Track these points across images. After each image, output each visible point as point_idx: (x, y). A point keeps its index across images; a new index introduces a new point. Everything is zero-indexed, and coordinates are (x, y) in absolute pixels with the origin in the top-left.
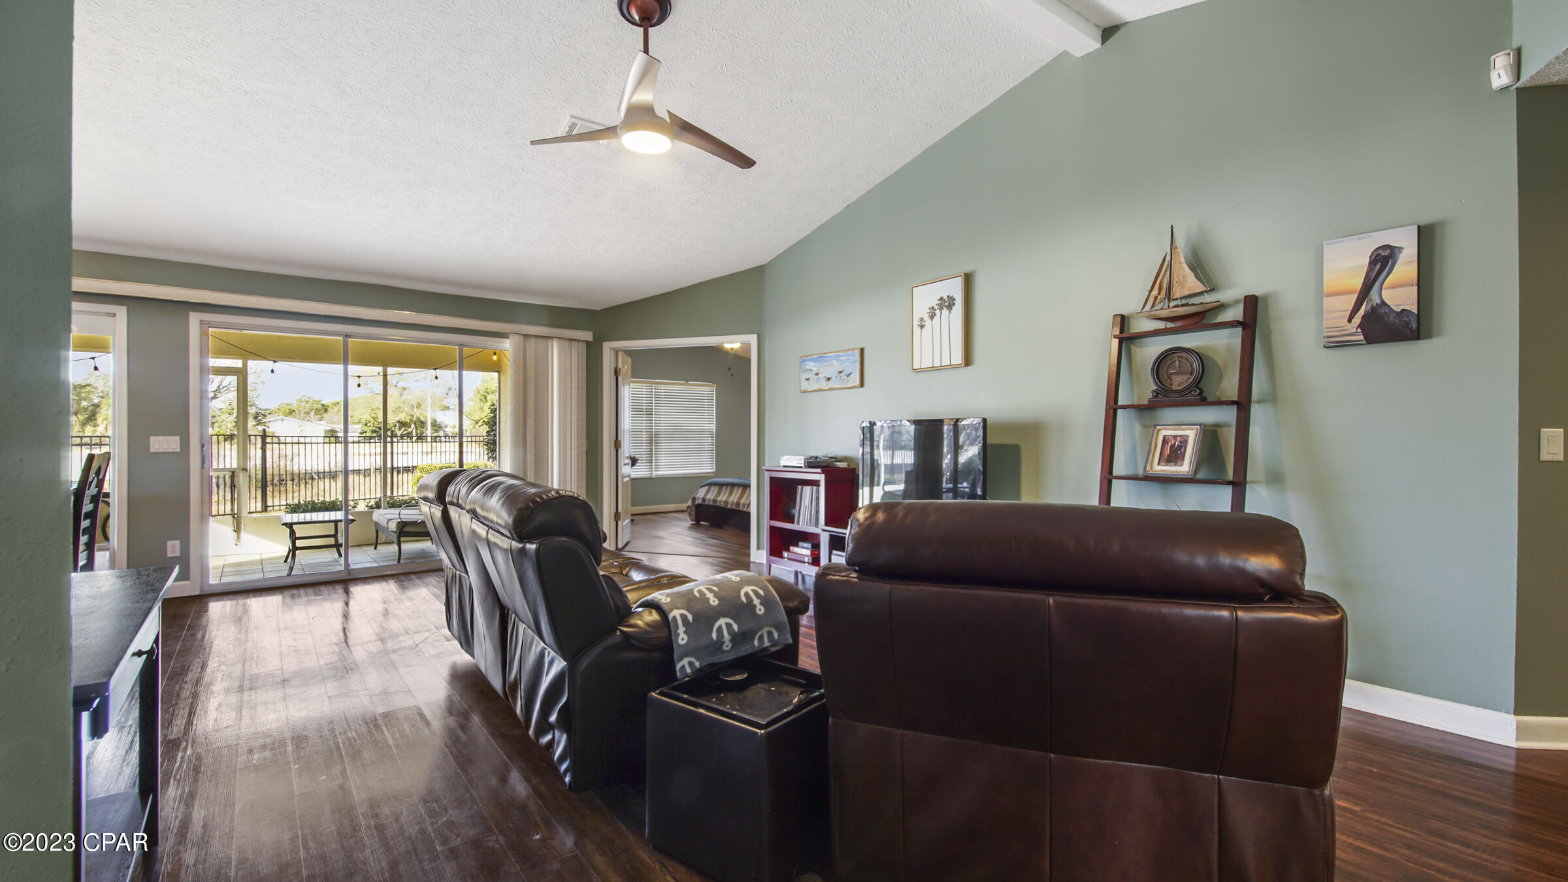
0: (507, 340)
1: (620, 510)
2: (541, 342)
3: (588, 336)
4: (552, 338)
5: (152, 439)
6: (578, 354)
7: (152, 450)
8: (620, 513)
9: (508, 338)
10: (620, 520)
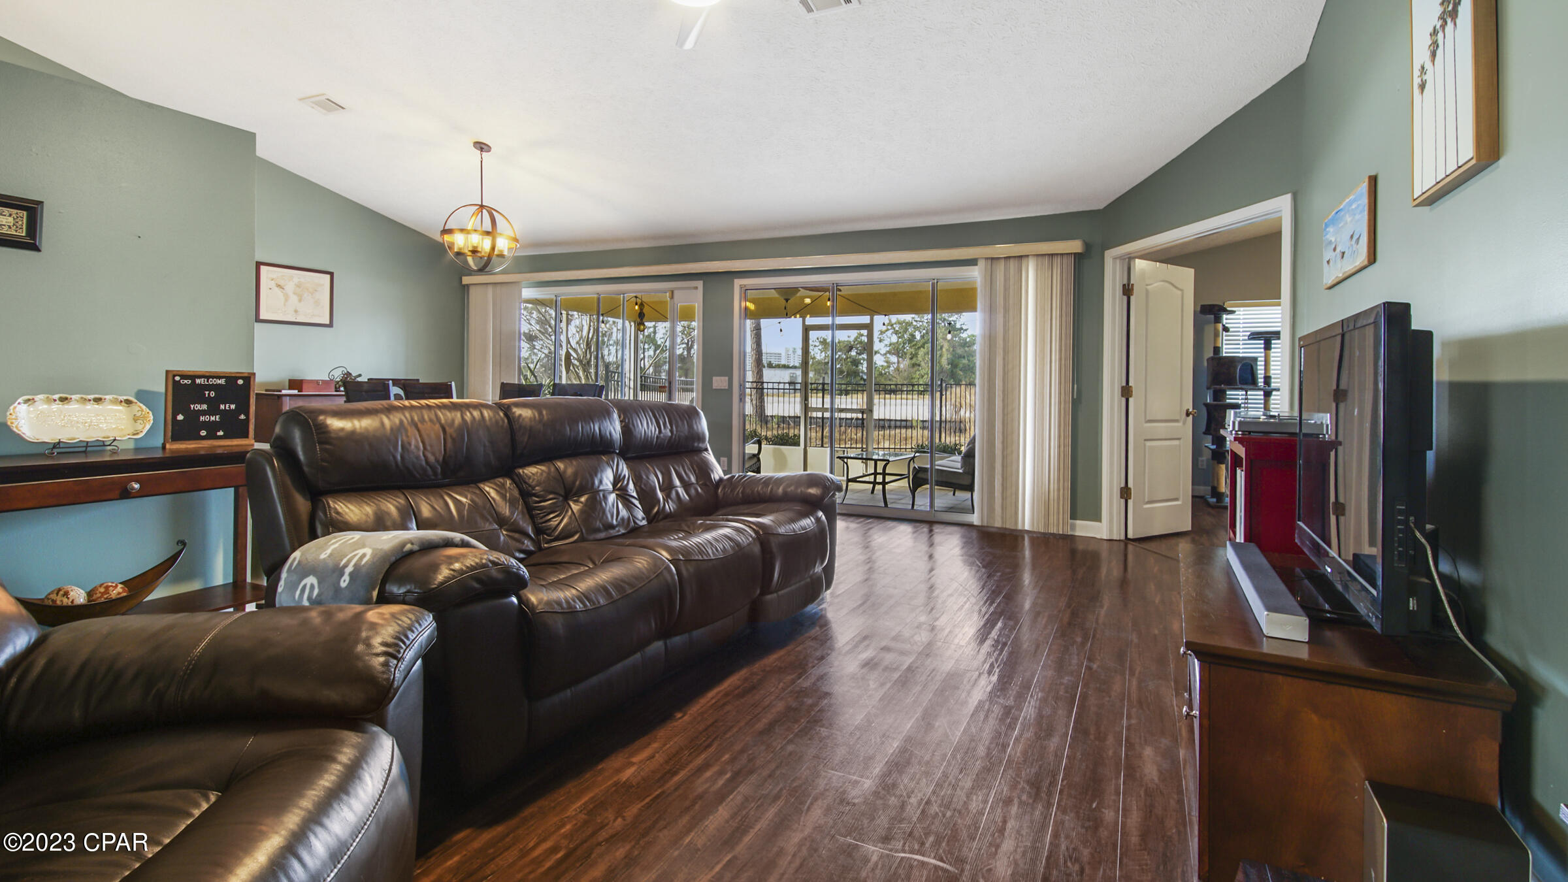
0: (976, 268)
1: (1130, 485)
2: (1012, 264)
3: (1075, 246)
4: (1027, 256)
5: (714, 378)
6: (1060, 275)
7: (714, 388)
8: (1130, 489)
9: (976, 265)
10: (1130, 498)
